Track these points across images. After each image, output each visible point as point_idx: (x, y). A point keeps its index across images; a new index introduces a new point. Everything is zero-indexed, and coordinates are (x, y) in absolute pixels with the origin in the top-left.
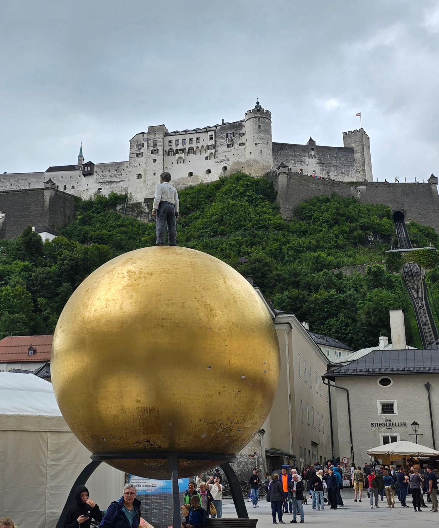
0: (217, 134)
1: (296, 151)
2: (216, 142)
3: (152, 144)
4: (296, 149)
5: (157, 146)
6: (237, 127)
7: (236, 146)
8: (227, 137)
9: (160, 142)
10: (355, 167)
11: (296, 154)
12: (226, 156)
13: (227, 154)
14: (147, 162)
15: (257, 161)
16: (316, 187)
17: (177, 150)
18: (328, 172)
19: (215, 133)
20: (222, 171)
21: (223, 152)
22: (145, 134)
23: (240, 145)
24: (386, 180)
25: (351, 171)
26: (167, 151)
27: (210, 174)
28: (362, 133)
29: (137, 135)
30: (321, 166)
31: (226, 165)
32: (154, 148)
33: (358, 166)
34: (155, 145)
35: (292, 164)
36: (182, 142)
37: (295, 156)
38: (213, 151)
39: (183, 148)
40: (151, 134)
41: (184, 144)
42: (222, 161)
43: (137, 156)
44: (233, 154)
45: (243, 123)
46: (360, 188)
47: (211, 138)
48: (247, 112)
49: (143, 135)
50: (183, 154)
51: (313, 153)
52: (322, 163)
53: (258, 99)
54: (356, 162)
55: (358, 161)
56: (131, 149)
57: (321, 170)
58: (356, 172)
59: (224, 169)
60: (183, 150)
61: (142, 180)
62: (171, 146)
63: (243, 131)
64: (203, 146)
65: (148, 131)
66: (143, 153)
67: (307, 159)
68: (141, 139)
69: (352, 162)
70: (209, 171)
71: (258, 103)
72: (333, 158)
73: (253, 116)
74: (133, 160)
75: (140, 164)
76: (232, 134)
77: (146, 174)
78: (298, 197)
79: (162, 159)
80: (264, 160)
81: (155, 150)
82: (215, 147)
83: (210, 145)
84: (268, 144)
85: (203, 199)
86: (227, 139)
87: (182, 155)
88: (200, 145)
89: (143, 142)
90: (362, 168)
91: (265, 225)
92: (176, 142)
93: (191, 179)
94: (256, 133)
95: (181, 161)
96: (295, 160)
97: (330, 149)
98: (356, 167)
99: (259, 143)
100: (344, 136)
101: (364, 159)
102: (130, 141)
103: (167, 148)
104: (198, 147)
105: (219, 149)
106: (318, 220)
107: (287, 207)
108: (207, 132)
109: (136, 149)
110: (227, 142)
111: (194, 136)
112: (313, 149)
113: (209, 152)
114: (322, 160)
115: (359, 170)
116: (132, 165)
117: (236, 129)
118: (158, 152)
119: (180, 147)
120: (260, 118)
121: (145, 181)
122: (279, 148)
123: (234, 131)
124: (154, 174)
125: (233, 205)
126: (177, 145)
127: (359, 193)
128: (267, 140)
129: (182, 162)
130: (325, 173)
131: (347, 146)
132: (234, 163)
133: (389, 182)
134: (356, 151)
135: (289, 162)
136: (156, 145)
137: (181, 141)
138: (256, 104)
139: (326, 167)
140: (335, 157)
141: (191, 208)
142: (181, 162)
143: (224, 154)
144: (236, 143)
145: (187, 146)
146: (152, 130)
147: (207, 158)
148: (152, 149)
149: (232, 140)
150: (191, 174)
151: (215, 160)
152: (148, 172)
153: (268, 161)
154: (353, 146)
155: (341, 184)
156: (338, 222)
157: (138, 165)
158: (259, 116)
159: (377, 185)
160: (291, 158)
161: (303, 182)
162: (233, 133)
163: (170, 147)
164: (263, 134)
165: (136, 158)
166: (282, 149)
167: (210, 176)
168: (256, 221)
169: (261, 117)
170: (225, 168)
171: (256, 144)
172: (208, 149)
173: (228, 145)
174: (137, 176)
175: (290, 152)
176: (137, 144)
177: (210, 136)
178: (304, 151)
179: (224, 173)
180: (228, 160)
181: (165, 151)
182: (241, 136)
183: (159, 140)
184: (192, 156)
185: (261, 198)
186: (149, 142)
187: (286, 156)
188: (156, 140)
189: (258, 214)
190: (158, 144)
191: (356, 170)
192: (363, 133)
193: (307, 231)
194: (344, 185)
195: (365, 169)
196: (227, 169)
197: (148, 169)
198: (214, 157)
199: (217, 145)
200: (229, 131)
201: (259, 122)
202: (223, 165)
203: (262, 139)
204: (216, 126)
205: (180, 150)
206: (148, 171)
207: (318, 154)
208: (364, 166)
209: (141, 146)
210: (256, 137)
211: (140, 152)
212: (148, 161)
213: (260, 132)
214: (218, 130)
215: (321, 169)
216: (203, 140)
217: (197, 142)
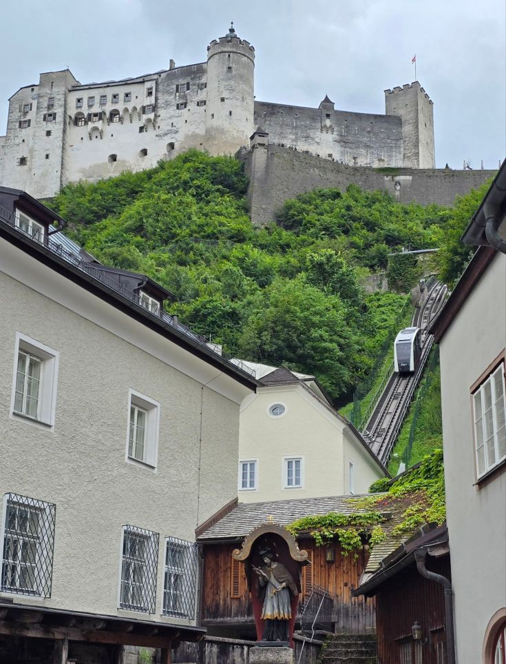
0: (161, 87)
1: (299, 118)
2: (159, 101)
3: (45, 104)
4: (299, 115)
5: (54, 107)
6: (194, 72)
7: (192, 106)
8: (177, 91)
9: (60, 100)
10: (402, 149)
11: (299, 123)
12: (174, 124)
13: (174, 120)
14: (35, 136)
15: (223, 129)
16: (322, 175)
17: (89, 115)
18: (355, 158)
19: (157, 83)
20: (165, 151)
21: (170, 118)
22: (35, 88)
23: (198, 105)
24: (447, 165)
25: (396, 156)
26: (73, 117)
27: (146, 157)
28: (417, 91)
29: (21, 89)
30: (342, 146)
31: (173, 141)
32: (48, 111)
33: (407, 148)
34: (50, 106)
35: (290, 140)
36: (99, 101)
37: (296, 127)
38: (152, 116)
39: (101, 111)
40: (44, 86)
41: (102, 104)
42: (166, 134)
43: (20, 127)
44: (186, 121)
45: (205, 66)
46: (401, 178)
47: (150, 94)
48: (209, 45)
49: (33, 90)
50: (101, 121)
51: (328, 122)
52: (344, 142)
53: (232, 23)
54: (405, 141)
55: (407, 139)
56: (11, 115)
57: (343, 153)
58: (404, 158)
59: (169, 148)
60: (100, 116)
61: (25, 167)
62: (81, 107)
63: (203, 80)
64: (135, 109)
65: (40, 82)
66: (30, 120)
67: (318, 133)
68: (29, 97)
69: (397, 140)
70: (144, 152)
71: (232, 31)
72: (365, 133)
73: (220, 50)
74: (13, 133)
75: (24, 141)
76: (186, 86)
77: (32, 158)
78: (286, 190)
79: (62, 130)
80: (235, 129)
81: (50, 115)
82: (154, 108)
83: (148, 106)
84: (243, 100)
85: (123, 197)
86: (177, 94)
87: (99, 124)
88: (130, 106)
89: (31, 101)
90: (413, 151)
91: (214, 234)
92: (89, 101)
93: (113, 166)
94: (223, 80)
95: (96, 133)
96: (296, 134)
97: (360, 118)
98: (405, 149)
99: (227, 97)
100: (386, 97)
101: (418, 135)
102: (9, 100)
103: (72, 112)
104: (126, 110)
105: (161, 112)
106: (312, 227)
107: (263, 206)
108: (143, 82)
109: (19, 114)
110: (176, 100)
111: (121, 91)
112: (328, 116)
113: (145, 117)
114: (344, 136)
115: (409, 155)
116: (10, 142)
117: (192, 76)
118: (54, 118)
119: (96, 109)
120: (231, 54)
121: (30, 170)
122: (266, 111)
123: (188, 79)
124: (47, 156)
125: (165, 202)
126: (90, 106)
127: (398, 188)
128: (242, 93)
129: (99, 137)
130: (349, 158)
131: (391, 114)
132: (187, 137)
133: (453, 169)
134: (406, 121)
135: (286, 137)
136: (53, 105)
137: (97, 99)
138: (228, 32)
139: (351, 148)
140: (369, 132)
141: (101, 212)
142: (97, 137)
143: (170, 121)
144: (191, 101)
145: (108, 108)
146: (47, 79)
147: (141, 129)
148: (45, 112)
149: (185, 96)
150: (113, 158)
151: (155, 133)
152: (37, 152)
153: (243, 132)
154: (401, 112)
155: (367, 171)
156: (349, 231)
157: (21, 141)
158: (230, 50)
159: (431, 174)
160: (290, 131)
161: (296, 163)
162: (188, 84)
163: (79, 110)
164: (235, 81)
165: (18, 130)
166: (274, 114)
167: (145, 160)
168: (199, 226)
169: (232, 52)
170: (172, 146)
171: (223, 100)
172: (144, 113)
173: (178, 105)
174: (19, 160)
175: (288, 120)
176: (20, 106)
177: (149, 89)
178: (313, 119)
179: (170, 155)
180: (177, 132)
181: (70, 117)
182: (201, 89)
183: (59, 97)
184: (116, 125)
185: (218, 190)
186: (41, 100)
187: (281, 126)
188: (52, 96)
189: (206, 215)
190: (56, 103)
191: (404, 155)
192: (419, 91)
193: (288, 246)
194: (375, 172)
195: (418, 153)
196: (176, 146)
197: (36, 147)
198: (154, 127)
199: (159, 105)
200: (180, 80)
201: (229, 60)
202: (168, 140)
203: (233, 90)
204: (159, 74)
205: (96, 115)
206: (36, 150)
207: (339, 125)
208: (418, 146)
209: (28, 109)
210: (223, 87)
211: (25, 119)
212: (37, 134)
213: (230, 79)
214: (162, 79)
215: (341, 152)
216: (137, 97)
217: (125, 101)
